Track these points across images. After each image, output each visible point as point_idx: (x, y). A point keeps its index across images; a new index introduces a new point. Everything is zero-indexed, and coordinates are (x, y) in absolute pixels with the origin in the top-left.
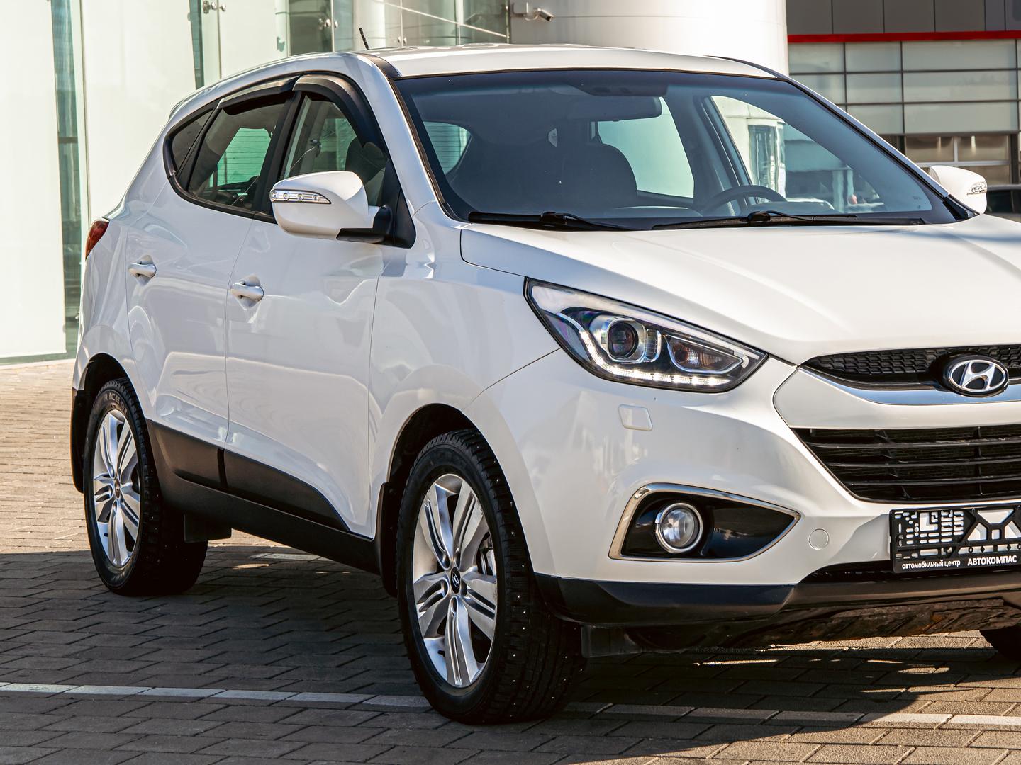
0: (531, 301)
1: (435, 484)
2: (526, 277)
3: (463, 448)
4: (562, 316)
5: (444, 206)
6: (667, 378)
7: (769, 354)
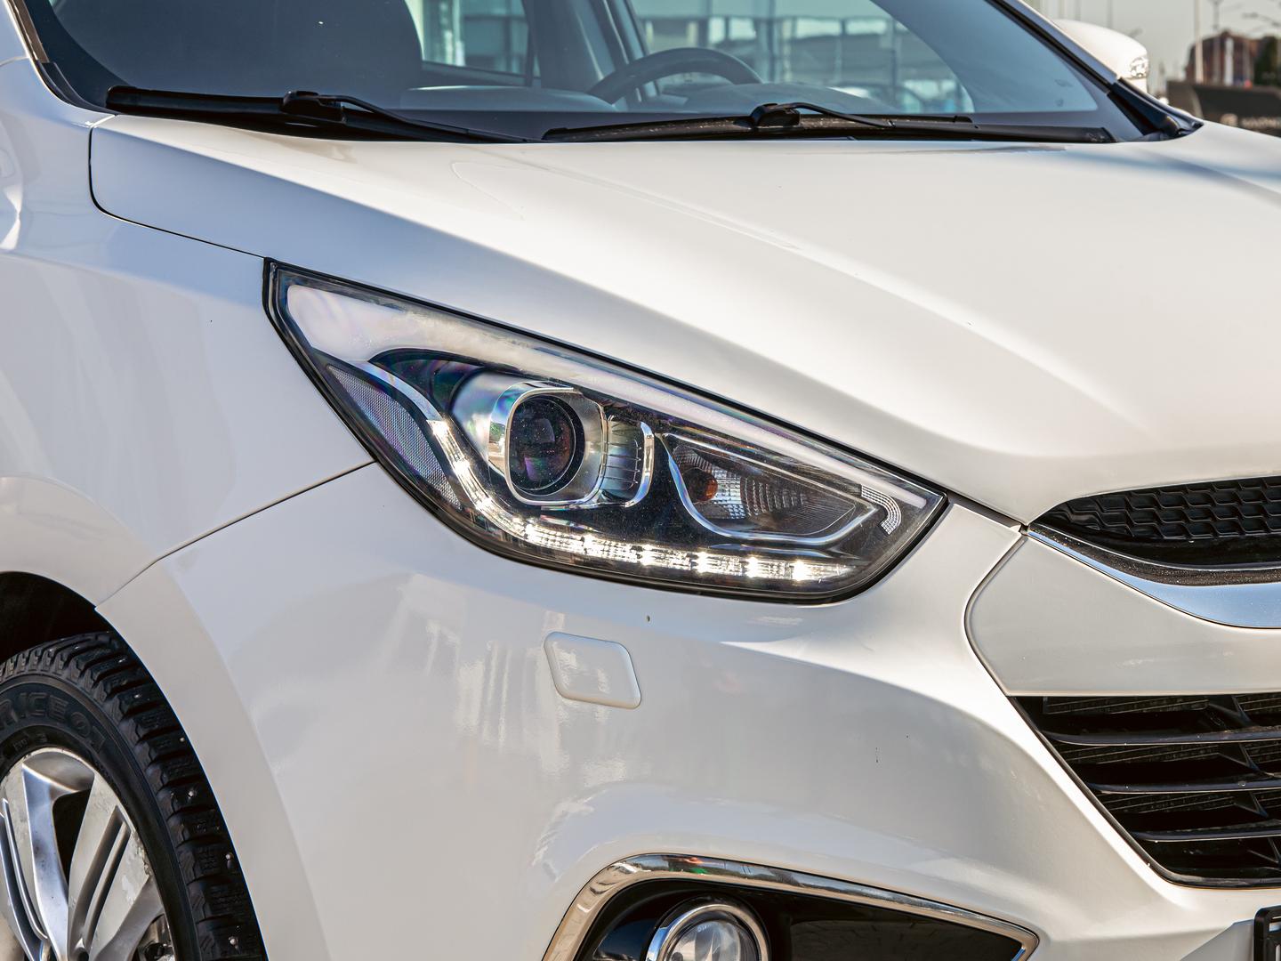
0: (285, 327)
1: (21, 766)
2: (268, 261)
3: (97, 694)
4: (376, 371)
5: (47, 70)
6: (677, 560)
7: (949, 492)
